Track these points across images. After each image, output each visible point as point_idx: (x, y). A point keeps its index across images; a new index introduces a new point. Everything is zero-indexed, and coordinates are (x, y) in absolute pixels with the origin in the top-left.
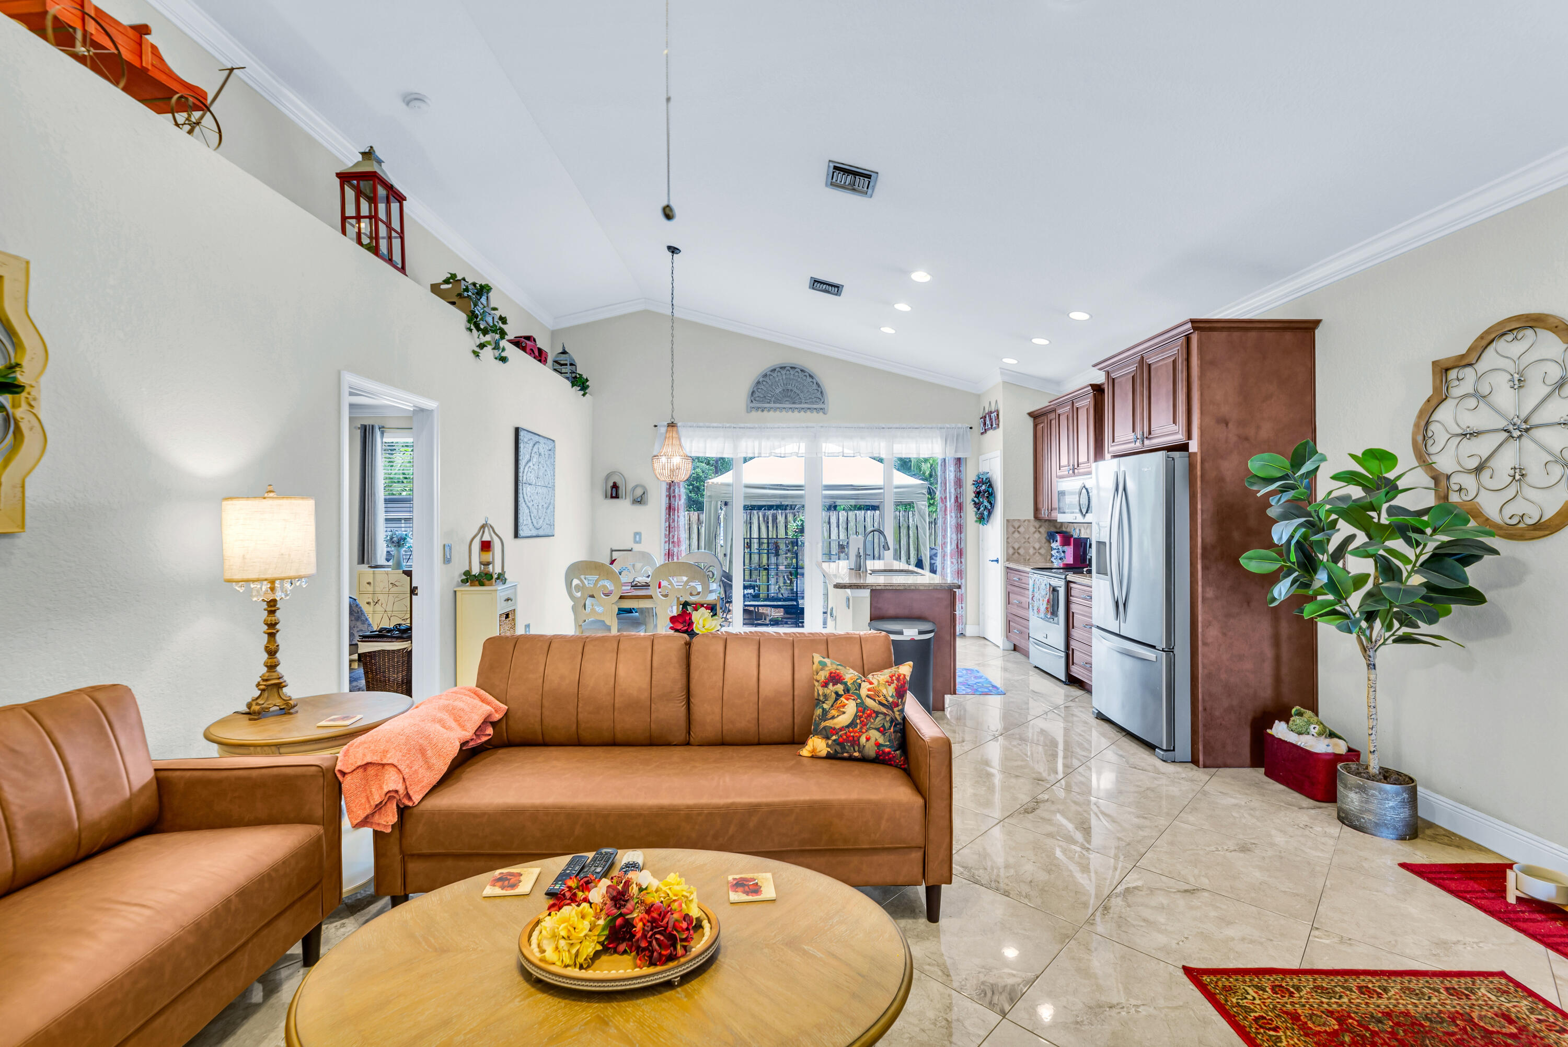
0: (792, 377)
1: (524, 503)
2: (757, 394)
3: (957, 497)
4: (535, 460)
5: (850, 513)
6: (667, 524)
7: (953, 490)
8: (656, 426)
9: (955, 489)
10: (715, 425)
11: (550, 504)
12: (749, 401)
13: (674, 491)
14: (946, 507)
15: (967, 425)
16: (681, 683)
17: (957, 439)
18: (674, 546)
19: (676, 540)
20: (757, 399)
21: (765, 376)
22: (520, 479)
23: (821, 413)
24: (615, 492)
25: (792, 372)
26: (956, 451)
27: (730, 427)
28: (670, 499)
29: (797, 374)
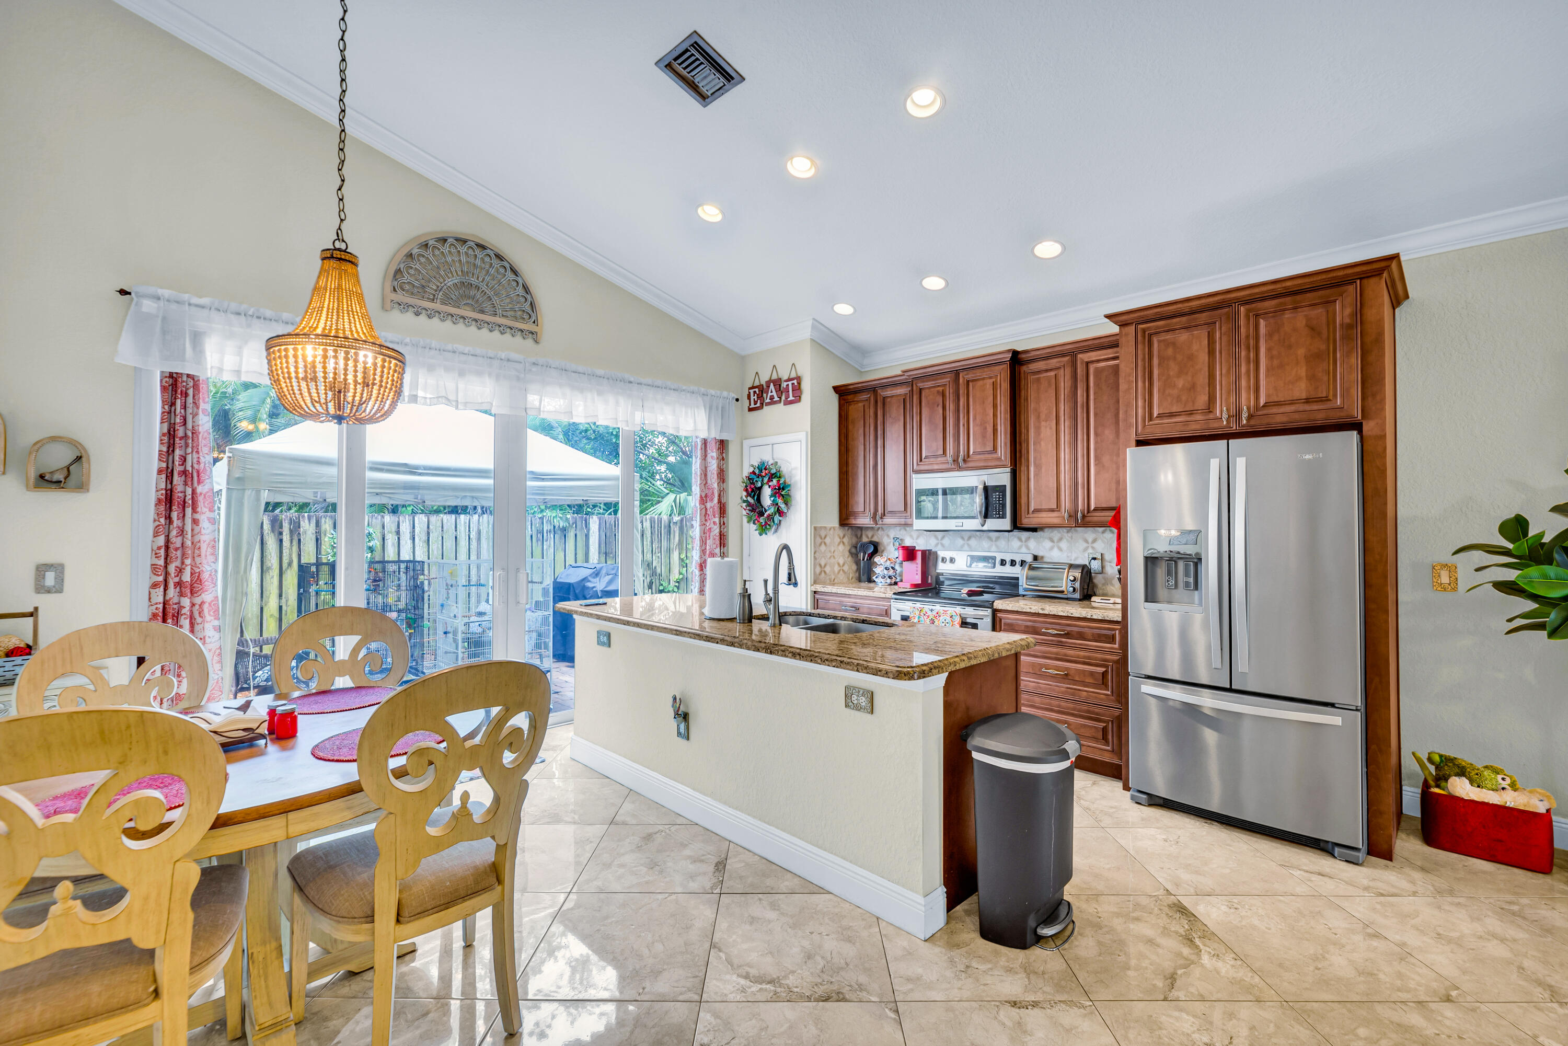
0: (478, 262)
2: (406, 278)
5: (434, 518)
6: (161, 540)
8: (123, 292)
9: (718, 484)
12: (389, 288)
13: (182, 457)
15: (732, 395)
17: (721, 413)
18: (181, 594)
19: (187, 577)
20: (407, 287)
21: (424, 245)
23: (529, 342)
25: (478, 253)
26: (720, 430)
28: (170, 477)
29: (487, 259)
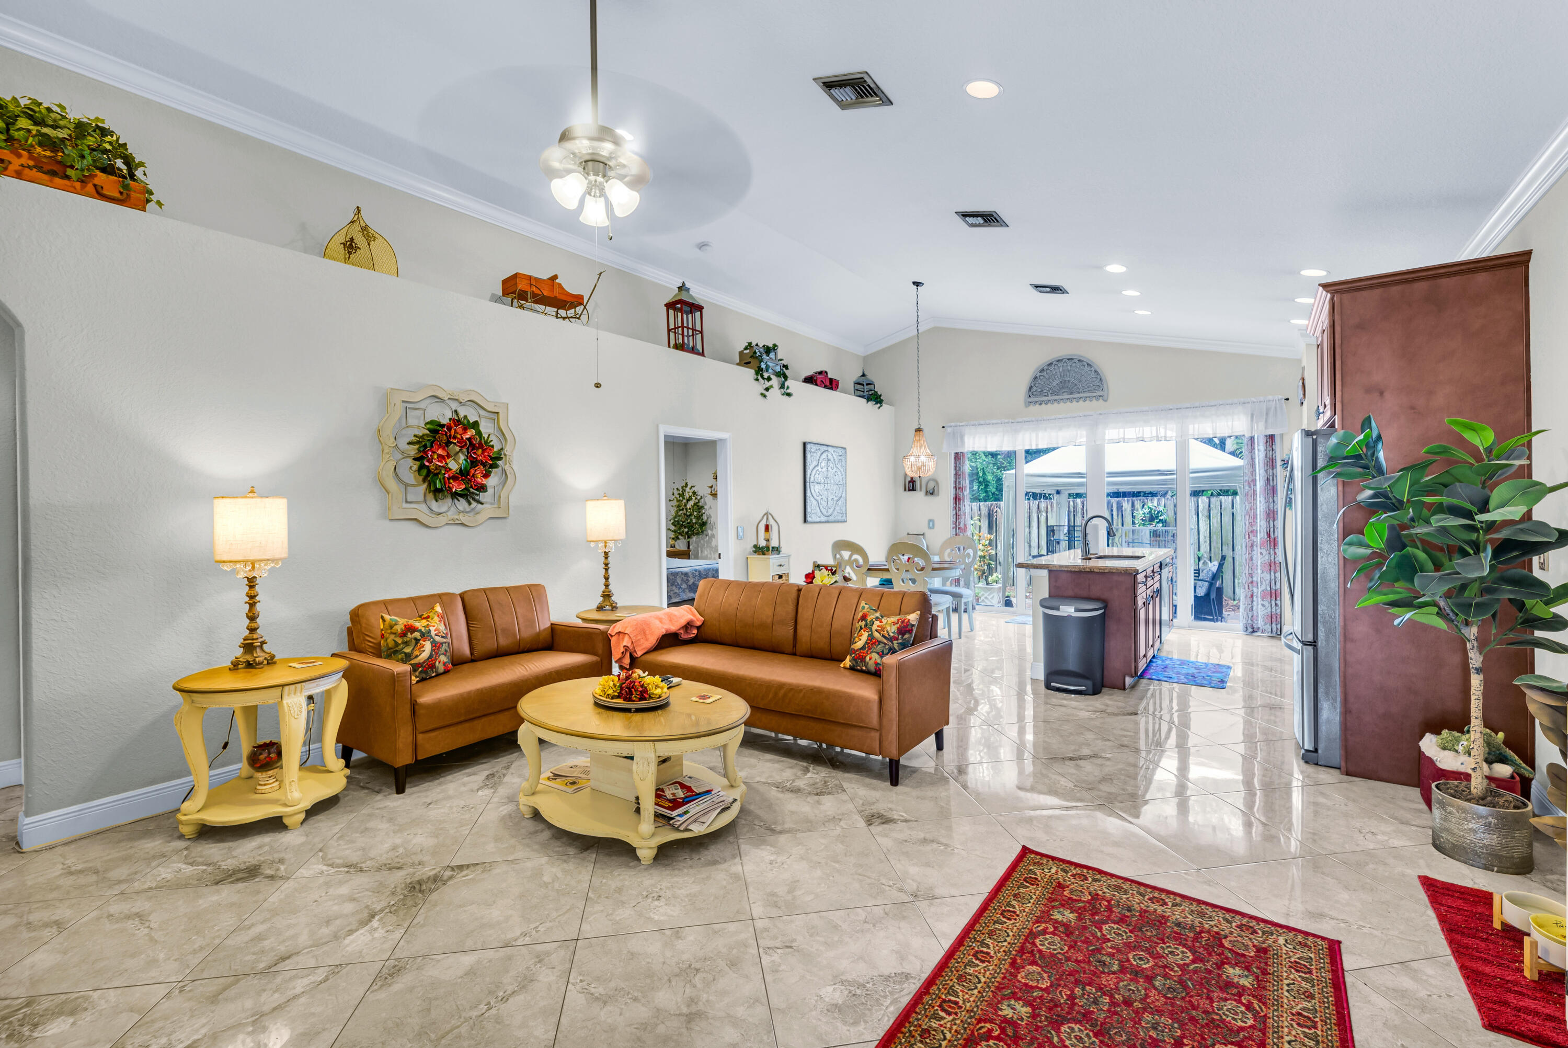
0: (1069, 368)
1: (811, 498)
2: (1034, 389)
3: (1268, 479)
4: (823, 464)
6: (954, 512)
7: (1262, 471)
8: (943, 427)
9: (1266, 471)
10: (994, 421)
11: (841, 497)
12: (1027, 397)
13: (960, 482)
14: (1255, 491)
15: (1280, 397)
16: (792, 614)
17: (1267, 414)
18: (960, 532)
20: (1035, 393)
21: (1042, 370)
22: (808, 479)
23: (1101, 401)
24: (911, 485)
25: (1069, 363)
26: (1266, 428)
27: (1008, 423)
28: (956, 490)
29: (1074, 364)
